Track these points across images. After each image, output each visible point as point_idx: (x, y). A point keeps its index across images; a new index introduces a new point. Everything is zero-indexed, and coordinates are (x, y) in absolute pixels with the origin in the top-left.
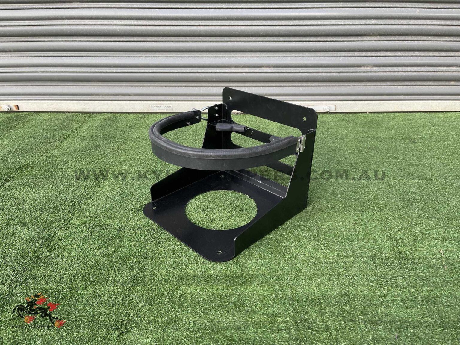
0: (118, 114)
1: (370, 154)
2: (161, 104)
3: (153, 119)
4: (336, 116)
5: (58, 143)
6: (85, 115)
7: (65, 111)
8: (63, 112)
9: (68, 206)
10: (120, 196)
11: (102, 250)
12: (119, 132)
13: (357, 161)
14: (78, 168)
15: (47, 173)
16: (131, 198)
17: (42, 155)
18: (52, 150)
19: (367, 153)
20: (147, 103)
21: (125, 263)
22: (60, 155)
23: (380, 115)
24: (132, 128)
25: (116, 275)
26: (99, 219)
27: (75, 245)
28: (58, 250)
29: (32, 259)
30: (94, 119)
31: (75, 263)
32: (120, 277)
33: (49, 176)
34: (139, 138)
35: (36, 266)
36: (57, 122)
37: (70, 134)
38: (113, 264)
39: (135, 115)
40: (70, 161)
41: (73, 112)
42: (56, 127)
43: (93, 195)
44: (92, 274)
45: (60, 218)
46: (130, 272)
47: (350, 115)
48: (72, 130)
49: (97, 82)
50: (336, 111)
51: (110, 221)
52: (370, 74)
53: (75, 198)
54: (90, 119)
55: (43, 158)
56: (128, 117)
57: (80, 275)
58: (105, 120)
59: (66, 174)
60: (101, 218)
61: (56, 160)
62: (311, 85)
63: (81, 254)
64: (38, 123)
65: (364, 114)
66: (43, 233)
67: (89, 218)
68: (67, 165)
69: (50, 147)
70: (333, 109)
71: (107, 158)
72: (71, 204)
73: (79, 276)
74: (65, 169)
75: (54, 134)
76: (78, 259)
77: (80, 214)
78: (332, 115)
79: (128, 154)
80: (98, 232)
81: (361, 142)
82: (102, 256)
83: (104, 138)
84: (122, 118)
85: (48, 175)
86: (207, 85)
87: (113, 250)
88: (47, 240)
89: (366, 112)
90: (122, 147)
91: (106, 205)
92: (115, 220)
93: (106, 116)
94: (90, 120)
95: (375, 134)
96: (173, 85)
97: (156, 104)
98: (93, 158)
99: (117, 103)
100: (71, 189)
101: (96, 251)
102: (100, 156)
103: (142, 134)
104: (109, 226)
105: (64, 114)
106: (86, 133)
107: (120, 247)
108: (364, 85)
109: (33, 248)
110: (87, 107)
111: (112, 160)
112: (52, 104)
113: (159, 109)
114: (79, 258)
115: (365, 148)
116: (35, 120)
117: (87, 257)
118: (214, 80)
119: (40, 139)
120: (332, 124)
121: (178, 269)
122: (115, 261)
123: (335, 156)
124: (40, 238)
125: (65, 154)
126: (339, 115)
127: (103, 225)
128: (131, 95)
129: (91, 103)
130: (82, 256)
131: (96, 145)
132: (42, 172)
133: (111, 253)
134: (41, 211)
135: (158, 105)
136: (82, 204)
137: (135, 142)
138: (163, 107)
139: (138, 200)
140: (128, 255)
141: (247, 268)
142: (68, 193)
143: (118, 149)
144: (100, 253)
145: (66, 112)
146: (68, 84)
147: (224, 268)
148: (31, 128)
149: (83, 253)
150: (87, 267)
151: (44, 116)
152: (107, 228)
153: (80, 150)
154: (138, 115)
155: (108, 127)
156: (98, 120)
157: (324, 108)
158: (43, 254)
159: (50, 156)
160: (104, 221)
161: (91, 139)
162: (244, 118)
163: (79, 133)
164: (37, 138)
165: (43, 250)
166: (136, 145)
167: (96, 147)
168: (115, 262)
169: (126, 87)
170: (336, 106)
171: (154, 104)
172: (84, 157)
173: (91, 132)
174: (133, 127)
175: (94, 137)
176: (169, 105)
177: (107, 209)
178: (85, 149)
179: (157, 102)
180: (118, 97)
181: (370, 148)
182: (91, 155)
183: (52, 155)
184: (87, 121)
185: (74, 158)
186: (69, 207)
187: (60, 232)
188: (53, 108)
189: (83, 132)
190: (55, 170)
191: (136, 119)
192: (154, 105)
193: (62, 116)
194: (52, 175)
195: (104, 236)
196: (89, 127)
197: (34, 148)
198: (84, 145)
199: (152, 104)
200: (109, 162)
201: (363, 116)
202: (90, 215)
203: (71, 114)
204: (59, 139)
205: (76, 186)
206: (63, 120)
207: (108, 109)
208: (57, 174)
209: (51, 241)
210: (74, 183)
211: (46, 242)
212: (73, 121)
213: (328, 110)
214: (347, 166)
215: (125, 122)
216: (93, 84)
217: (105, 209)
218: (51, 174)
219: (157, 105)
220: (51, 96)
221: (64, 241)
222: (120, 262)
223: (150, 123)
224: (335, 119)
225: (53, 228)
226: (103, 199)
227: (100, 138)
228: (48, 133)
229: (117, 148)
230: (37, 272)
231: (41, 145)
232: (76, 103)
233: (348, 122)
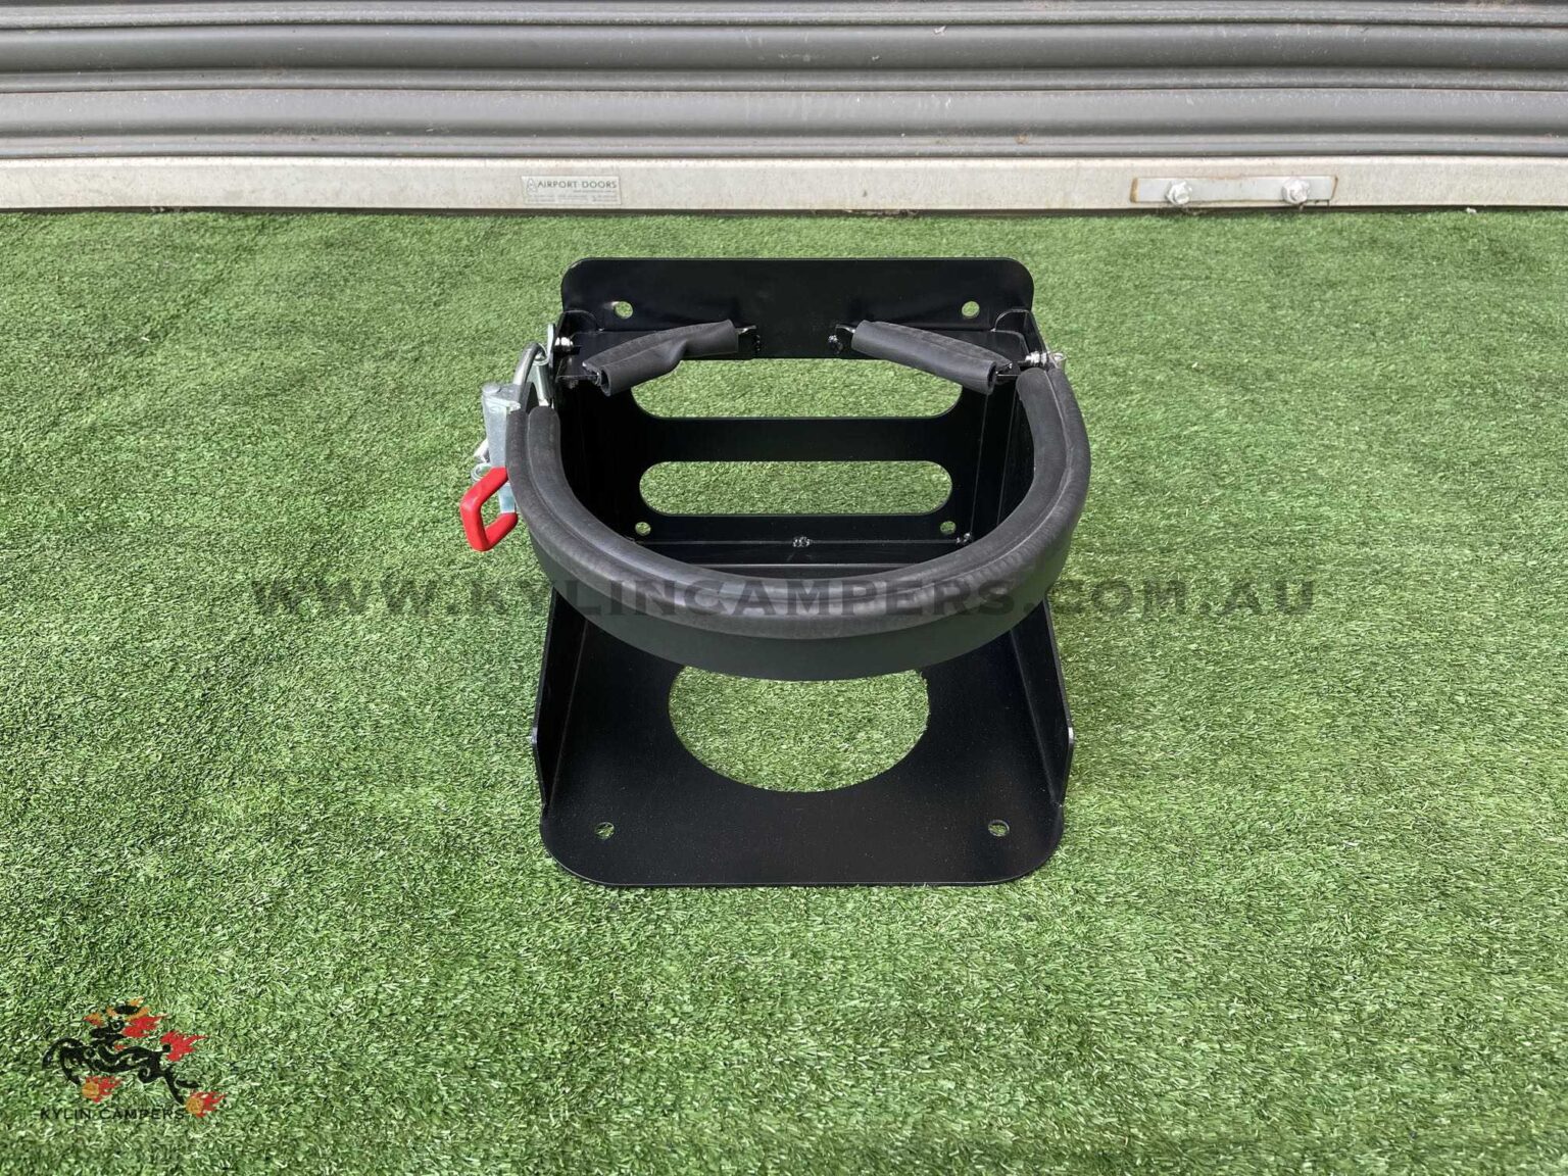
0: (387, 220)
1: (1552, 416)
2: (569, 172)
3: (539, 243)
4: (1339, 224)
5: (125, 360)
6: (239, 223)
7: (152, 204)
8: (146, 210)
9: (181, 705)
10: (433, 650)
11: (371, 988)
12: (399, 306)
13: (1505, 450)
14: (221, 492)
15: (81, 518)
16: (489, 661)
17: (55, 424)
18: (100, 394)
19: (1535, 406)
20: (511, 169)
21: (497, 1067)
22: (135, 424)
23: (1523, 221)
24: (454, 286)
25: (455, 1148)
26: (340, 786)
27: (230, 952)
28: (143, 980)
29: (16, 1034)
30: (282, 239)
31: (234, 1069)
32: (476, 1162)
33: (91, 535)
34: (491, 333)
35: (34, 1085)
36: (117, 256)
37: (178, 316)
38: (433, 1075)
39: (458, 222)
40: (182, 456)
41: (185, 210)
42: (116, 283)
43: (300, 642)
44: (328, 1151)
45: (148, 777)
46: (530, 1124)
47: (1397, 220)
48: (185, 292)
49: (284, 72)
50: (1332, 203)
51: (395, 801)
52: (1499, 35)
53: (217, 658)
54: (262, 240)
55: (61, 440)
56: (429, 233)
57: (268, 1159)
58: (329, 245)
59: (169, 520)
60: (352, 784)
61: (119, 448)
62: (1235, 81)
63: (263, 1011)
64: (36, 261)
65: (1454, 215)
66: (66, 867)
67: (293, 781)
68: (170, 472)
69: (91, 381)
70: (1322, 192)
71: (353, 435)
72: (198, 694)
73: (261, 1164)
74: (160, 493)
75: (105, 317)
76: (250, 1045)
77: (246, 758)
78: (1319, 221)
79: (447, 420)
80: (342, 865)
81: (1490, 351)
82: (371, 1022)
83: (331, 334)
84: (405, 237)
85: (81, 525)
86: (774, 83)
87: (426, 980)
88: (85, 909)
89: (1462, 208)
90: (416, 378)
91: (372, 706)
92: (422, 791)
93: (333, 228)
94: (265, 246)
95: (1535, 310)
96: (623, 83)
97: (552, 172)
98: (290, 436)
99: (378, 169)
100: (195, 608)
101: (338, 991)
102: (321, 426)
103: (499, 316)
104: (392, 827)
105: (146, 218)
106: (250, 309)
107: (460, 960)
108: (1465, 82)
109: (14, 963)
110: (247, 186)
111: (378, 448)
112: (94, 175)
113: (562, 196)
114: (254, 1035)
115: (1519, 383)
116: (28, 247)
117: (293, 1035)
118: (807, 58)
119: (45, 338)
120: (1331, 264)
121: (783, 1109)
122: (442, 1055)
123: (1392, 420)
124: (49, 903)
125: (159, 419)
126: (1349, 218)
127: (363, 820)
128: (439, 131)
129: (263, 168)
130: (267, 1022)
131: (300, 371)
132: (54, 513)
133: (417, 1002)
134: (54, 737)
135: (559, 179)
136: (253, 690)
137: (472, 355)
138: (579, 188)
139: (521, 668)
140: (509, 1009)
141: (1140, 1094)
142: (179, 631)
143: (400, 388)
144: (362, 1009)
145: (157, 210)
146: (158, 83)
147: (1021, 1099)
148: (9, 288)
149: (273, 1006)
150: (298, 1099)
151: (62, 229)
152: (384, 841)
153: (225, 396)
154: (472, 223)
155: (346, 280)
156: (299, 244)
157: (1283, 191)
158: (71, 1005)
159: (93, 429)
160: (365, 799)
161: (275, 342)
162: (937, 233)
163: (219, 309)
164: (33, 333)
165: (64, 978)
166: (479, 370)
167: (300, 380)
168: (446, 1063)
169: (413, 93)
170: (1337, 179)
171: (539, 172)
172: (249, 432)
173: (273, 306)
174: (452, 280)
175: (284, 331)
176: (606, 179)
177: (377, 726)
178: (250, 390)
179: (552, 163)
180: (379, 139)
181: (1541, 382)
182: (276, 422)
183: (99, 423)
184: (250, 251)
185: (201, 437)
186: (190, 710)
187: (149, 865)
188: (98, 191)
189: (237, 306)
190: (115, 498)
191: (465, 242)
192: (543, 179)
193: (137, 229)
194: (103, 527)
195: (376, 888)
196: (260, 282)
197: (20, 385)
198: (243, 371)
199: (529, 172)
200: (367, 459)
201: (1449, 224)
202: (295, 760)
203: (179, 218)
204: (131, 340)
205: (218, 589)
206: (145, 248)
207: (337, 194)
208: (124, 522)
209: (108, 920)
210: (209, 569)
211: (82, 929)
212: (190, 249)
213: (1304, 198)
214: (1462, 473)
215: (417, 258)
216: (265, 80)
217: (366, 731)
218: (95, 524)
219: (552, 179)
220: (87, 140)
221: (175, 922)
222: (470, 1063)
223: (527, 262)
224: (1335, 241)
225: (113, 837)
226: (352, 668)
227: (314, 333)
228: (82, 313)
229: (393, 386)
230: (38, 1125)
231: (52, 368)
232: (198, 167)
233: (1396, 250)
